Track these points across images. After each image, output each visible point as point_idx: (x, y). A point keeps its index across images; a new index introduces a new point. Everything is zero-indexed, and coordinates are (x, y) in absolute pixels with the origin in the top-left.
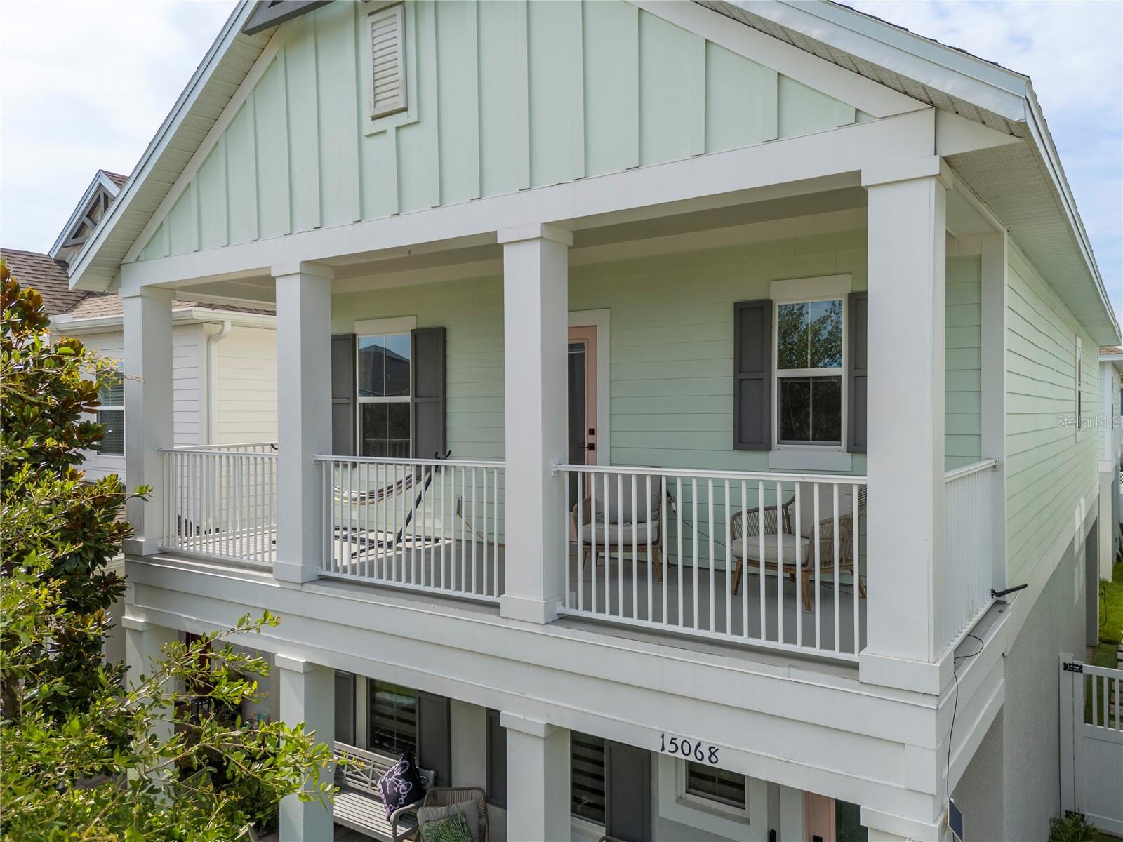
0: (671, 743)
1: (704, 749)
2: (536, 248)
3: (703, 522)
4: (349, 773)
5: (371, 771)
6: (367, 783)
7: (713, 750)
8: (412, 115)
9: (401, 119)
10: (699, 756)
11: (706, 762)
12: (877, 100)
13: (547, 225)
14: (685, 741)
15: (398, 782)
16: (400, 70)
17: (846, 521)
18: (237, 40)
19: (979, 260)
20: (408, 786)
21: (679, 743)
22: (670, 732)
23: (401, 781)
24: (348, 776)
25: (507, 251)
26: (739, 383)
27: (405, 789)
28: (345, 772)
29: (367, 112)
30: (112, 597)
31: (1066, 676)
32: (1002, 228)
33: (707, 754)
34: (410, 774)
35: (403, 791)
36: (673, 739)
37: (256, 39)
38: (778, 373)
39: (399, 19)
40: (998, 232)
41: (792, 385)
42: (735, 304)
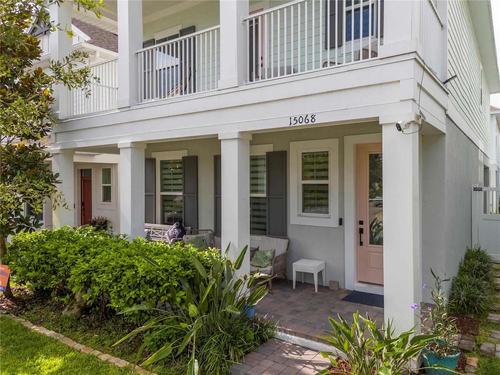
0: (294, 120)
4: (153, 235)
5: (163, 233)
6: (161, 238)
7: (313, 116)
10: (307, 121)
11: (310, 123)
14: (301, 117)
15: (174, 230)
20: (179, 231)
21: (297, 119)
22: (293, 115)
23: (176, 230)
24: (152, 237)
27: (178, 232)
28: (151, 235)
30: (45, 133)
33: (310, 119)
34: (180, 227)
35: (176, 233)
36: (295, 118)
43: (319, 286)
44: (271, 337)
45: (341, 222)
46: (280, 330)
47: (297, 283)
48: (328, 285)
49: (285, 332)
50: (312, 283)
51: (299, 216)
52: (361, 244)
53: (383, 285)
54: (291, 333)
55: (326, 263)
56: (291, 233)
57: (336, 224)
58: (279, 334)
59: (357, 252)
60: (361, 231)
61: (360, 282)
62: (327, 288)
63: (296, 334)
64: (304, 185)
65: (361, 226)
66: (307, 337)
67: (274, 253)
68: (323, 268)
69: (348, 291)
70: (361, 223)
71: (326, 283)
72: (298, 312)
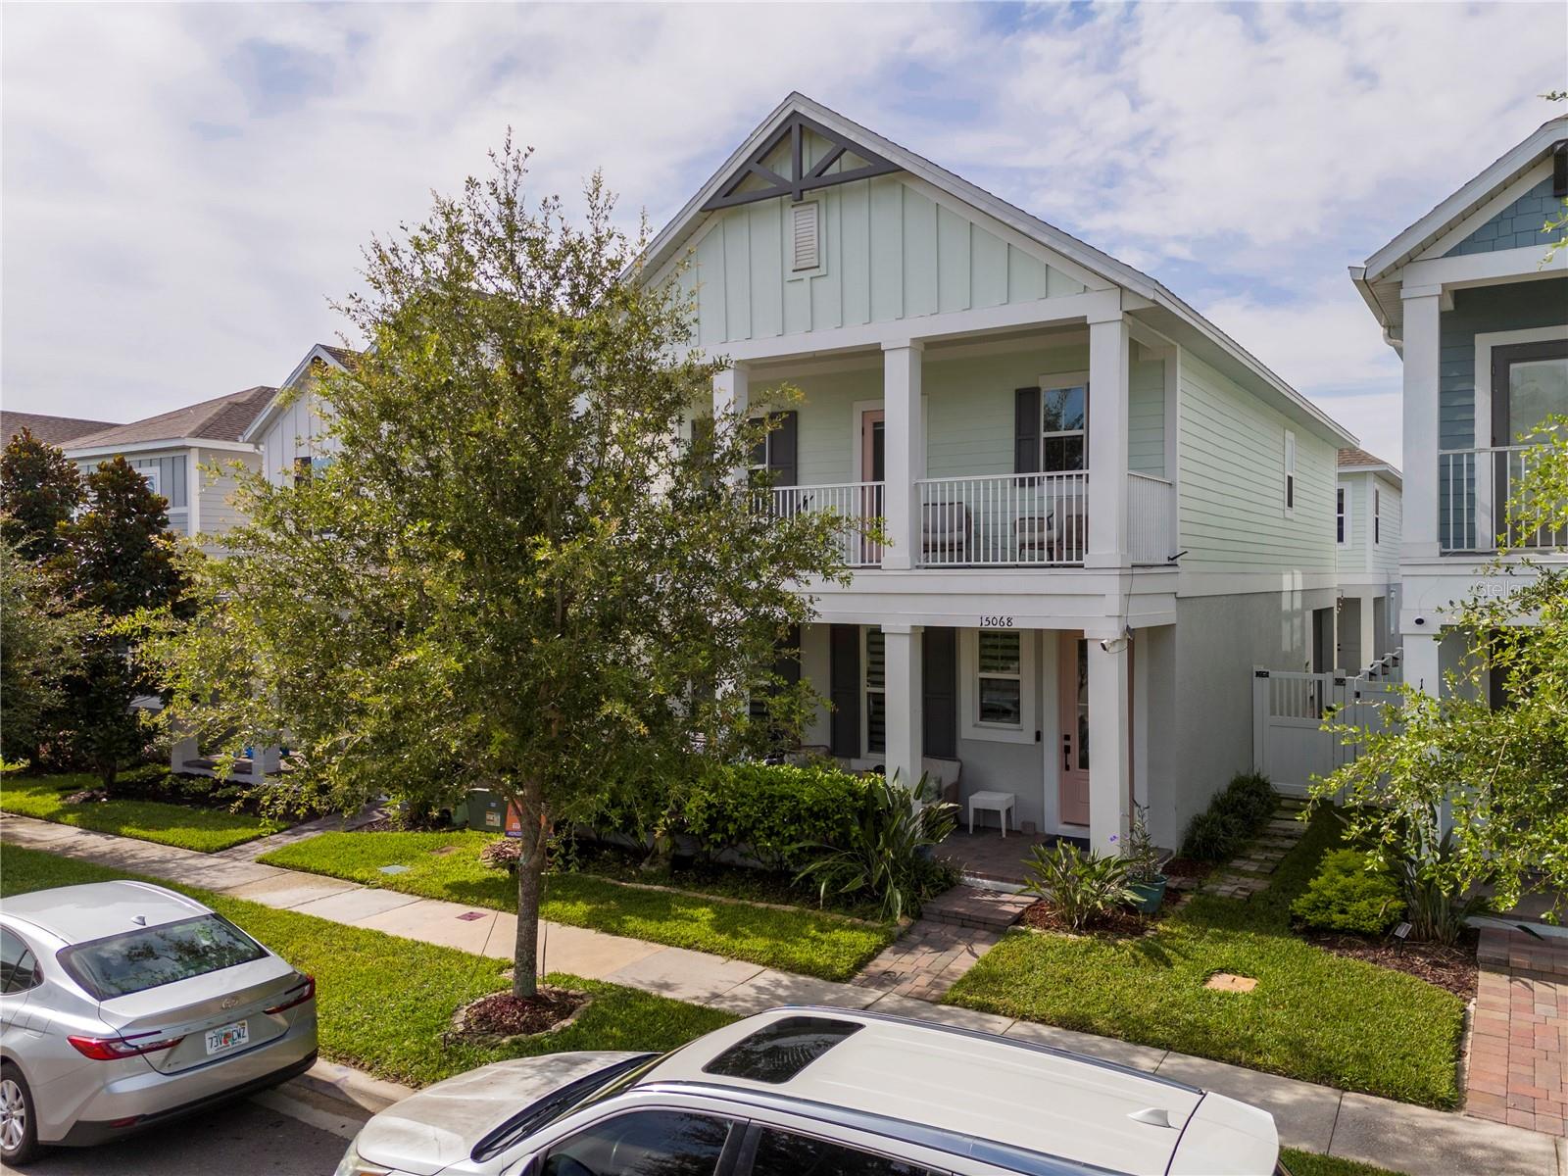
0: (986, 621)
1: (1005, 620)
2: (907, 353)
3: (995, 537)
7: (1009, 619)
8: (822, 271)
9: (815, 273)
10: (1002, 624)
11: (1006, 626)
12: (1094, 283)
13: (913, 340)
14: (994, 618)
16: (815, 242)
17: (1079, 517)
18: (696, 215)
19: (1163, 362)
21: (990, 620)
25: (886, 354)
26: (1019, 442)
29: (790, 266)
31: (1257, 681)
32: (1174, 343)
33: (1006, 622)
36: (987, 618)
37: (706, 214)
38: (1044, 435)
39: (815, 211)
40: (1173, 345)
41: (1052, 443)
42: (1017, 391)
43: (1007, 830)
44: (959, 883)
45: (1038, 736)
46: (968, 875)
47: (976, 827)
48: (1019, 828)
49: (975, 876)
50: (997, 826)
51: (975, 726)
52: (1067, 768)
53: (1088, 826)
54: (981, 877)
55: (1016, 797)
56: (962, 751)
57: (1031, 740)
58: (967, 879)
59: (1061, 778)
60: (1067, 750)
61: (1065, 823)
62: (1020, 832)
63: (988, 878)
64: (982, 679)
65: (1067, 743)
66: (1002, 880)
67: (940, 782)
68: (1012, 803)
69: (1049, 836)
70: (1067, 738)
71: (1016, 825)
72: (984, 857)
